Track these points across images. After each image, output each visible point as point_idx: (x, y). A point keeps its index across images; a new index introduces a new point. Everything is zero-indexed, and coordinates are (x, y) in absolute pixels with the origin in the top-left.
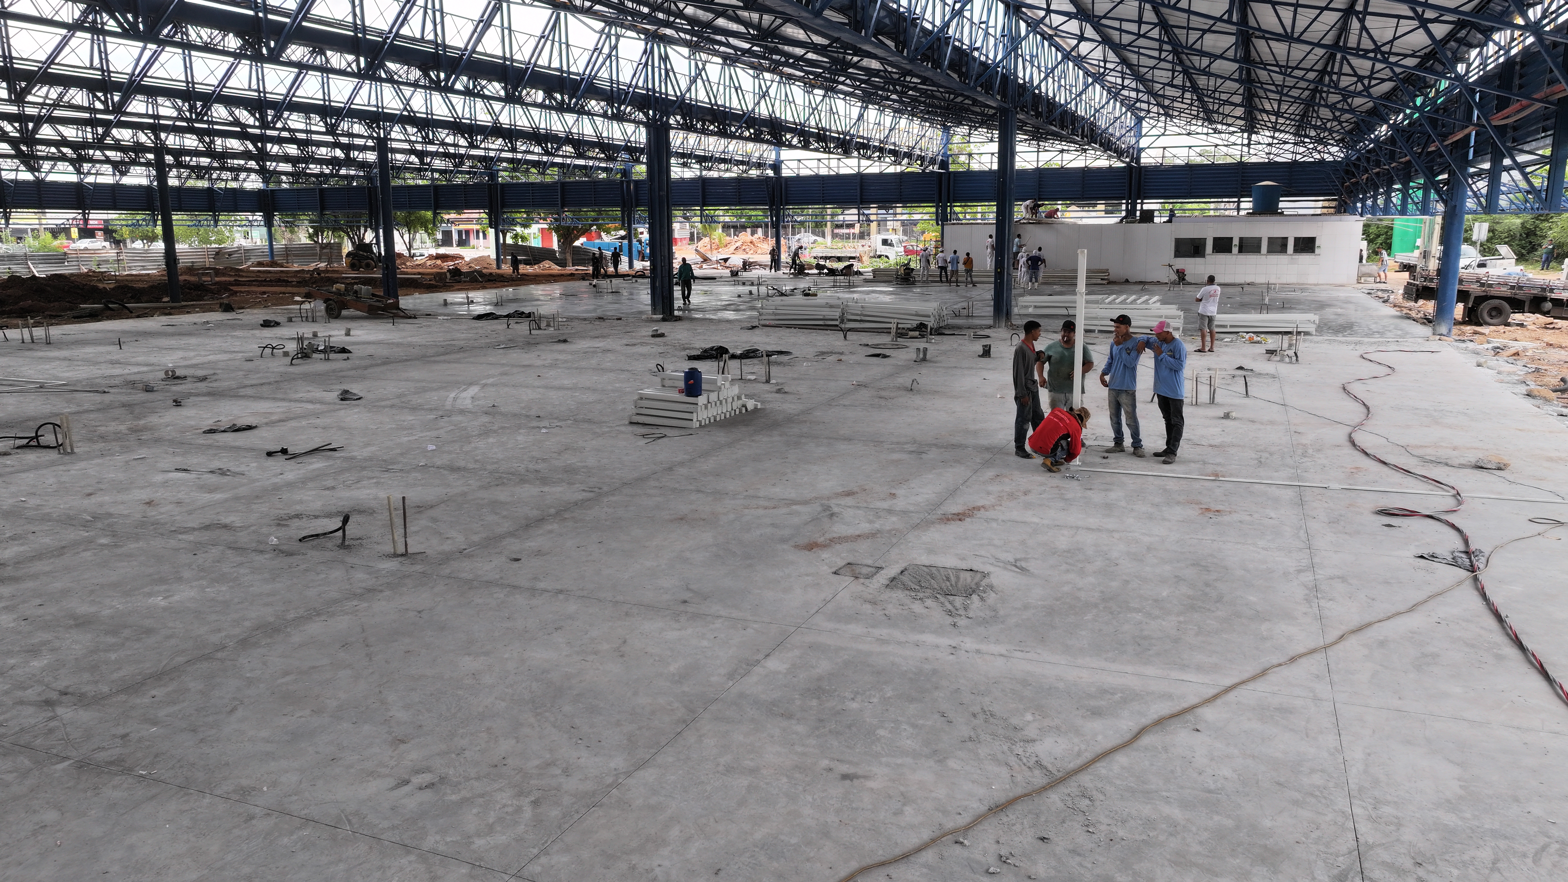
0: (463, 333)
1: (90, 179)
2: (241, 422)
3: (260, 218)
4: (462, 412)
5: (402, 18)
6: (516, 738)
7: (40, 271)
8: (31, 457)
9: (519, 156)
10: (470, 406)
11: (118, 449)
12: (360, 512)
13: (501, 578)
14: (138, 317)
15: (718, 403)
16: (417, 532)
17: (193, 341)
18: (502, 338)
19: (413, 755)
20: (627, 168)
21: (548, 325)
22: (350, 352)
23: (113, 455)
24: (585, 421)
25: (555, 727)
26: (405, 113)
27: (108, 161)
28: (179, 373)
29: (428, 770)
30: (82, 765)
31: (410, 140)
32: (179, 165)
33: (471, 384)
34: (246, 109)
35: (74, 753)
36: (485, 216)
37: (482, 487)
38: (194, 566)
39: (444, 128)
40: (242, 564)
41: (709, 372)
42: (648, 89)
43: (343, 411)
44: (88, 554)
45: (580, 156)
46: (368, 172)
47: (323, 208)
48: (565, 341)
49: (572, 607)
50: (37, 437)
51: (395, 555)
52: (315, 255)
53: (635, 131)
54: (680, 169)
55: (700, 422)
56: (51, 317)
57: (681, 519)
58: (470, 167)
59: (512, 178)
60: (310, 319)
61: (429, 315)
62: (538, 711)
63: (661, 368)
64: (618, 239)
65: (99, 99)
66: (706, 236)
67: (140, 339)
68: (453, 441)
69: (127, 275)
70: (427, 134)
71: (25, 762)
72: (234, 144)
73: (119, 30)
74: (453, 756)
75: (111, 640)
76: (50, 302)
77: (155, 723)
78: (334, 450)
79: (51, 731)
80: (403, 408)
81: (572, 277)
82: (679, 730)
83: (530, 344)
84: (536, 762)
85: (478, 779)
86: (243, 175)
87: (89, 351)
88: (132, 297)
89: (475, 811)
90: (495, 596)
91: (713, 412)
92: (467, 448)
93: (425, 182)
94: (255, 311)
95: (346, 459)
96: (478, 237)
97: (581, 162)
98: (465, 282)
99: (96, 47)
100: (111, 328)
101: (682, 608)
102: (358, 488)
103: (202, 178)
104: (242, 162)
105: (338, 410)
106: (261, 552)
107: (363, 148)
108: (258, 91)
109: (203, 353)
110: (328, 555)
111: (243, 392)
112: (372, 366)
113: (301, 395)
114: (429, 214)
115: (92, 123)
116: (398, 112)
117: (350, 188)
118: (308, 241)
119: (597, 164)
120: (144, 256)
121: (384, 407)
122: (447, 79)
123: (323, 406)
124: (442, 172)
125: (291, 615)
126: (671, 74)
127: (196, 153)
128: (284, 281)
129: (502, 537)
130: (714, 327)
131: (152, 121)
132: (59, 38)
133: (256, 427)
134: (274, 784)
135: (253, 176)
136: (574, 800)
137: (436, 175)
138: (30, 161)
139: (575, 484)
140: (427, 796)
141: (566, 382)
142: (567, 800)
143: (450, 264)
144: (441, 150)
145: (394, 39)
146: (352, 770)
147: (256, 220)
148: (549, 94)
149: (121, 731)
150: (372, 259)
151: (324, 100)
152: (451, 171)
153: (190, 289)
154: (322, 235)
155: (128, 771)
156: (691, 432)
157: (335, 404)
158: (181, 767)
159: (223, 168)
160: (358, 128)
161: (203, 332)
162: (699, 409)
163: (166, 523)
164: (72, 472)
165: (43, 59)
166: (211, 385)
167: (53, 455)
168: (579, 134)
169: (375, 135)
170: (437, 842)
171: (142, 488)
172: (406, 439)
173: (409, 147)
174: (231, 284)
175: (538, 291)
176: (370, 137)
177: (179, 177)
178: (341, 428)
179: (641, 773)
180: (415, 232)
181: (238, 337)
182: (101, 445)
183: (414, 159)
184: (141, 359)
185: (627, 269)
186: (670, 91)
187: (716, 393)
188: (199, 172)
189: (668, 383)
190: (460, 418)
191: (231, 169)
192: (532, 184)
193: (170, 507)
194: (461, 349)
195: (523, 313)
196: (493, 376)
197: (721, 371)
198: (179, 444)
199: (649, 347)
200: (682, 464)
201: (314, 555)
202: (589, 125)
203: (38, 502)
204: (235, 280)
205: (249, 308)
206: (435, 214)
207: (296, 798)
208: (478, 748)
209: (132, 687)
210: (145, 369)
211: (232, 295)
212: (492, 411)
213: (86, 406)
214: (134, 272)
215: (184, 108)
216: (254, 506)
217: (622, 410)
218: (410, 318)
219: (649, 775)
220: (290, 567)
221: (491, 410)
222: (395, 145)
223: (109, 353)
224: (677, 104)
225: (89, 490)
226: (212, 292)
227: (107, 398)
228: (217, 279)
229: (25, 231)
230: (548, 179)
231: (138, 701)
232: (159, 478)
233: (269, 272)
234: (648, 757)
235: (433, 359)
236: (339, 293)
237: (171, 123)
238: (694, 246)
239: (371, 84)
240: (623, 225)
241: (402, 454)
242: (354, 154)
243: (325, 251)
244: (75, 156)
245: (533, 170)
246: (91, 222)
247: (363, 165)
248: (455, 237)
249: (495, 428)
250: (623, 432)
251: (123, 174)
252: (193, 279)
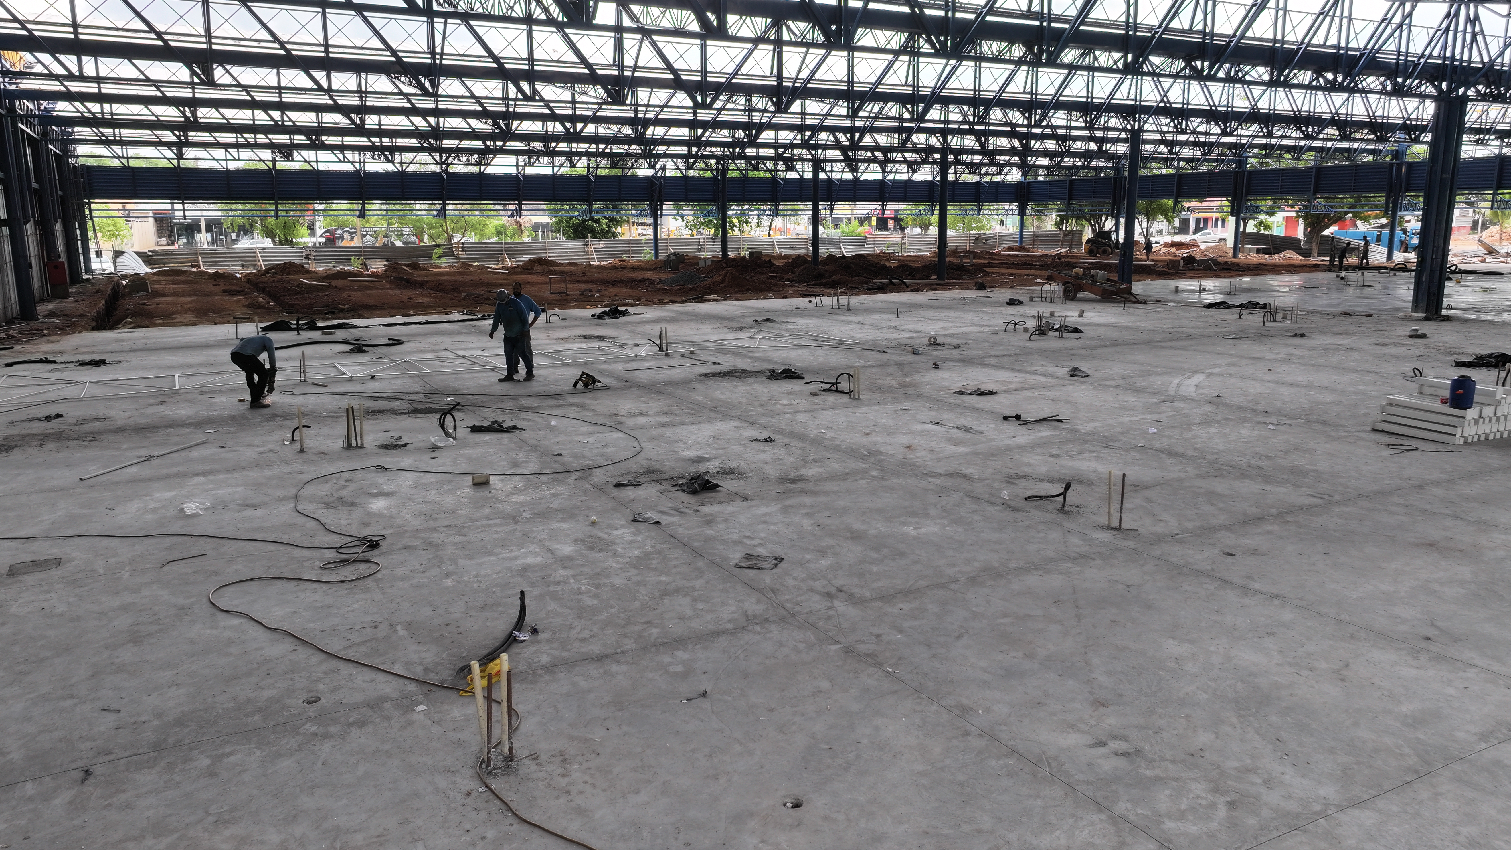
0: (1192, 320)
1: (891, 177)
2: (985, 387)
3: (1015, 208)
4: (1185, 399)
5: (1174, 11)
6: (1216, 733)
7: (848, 251)
8: (831, 398)
9: (1274, 141)
10: (1194, 394)
11: (889, 399)
12: (1080, 482)
13: (1213, 570)
14: (912, 291)
15: (1494, 419)
16: (1131, 509)
17: (952, 314)
18: (1233, 328)
19: (1111, 721)
20: (1400, 150)
21: (1285, 318)
22: (1082, 332)
23: (886, 404)
24: (1318, 422)
25: (1258, 734)
26: (1162, 105)
27: (905, 161)
28: (939, 340)
29: (1124, 738)
30: (848, 651)
31: (1162, 131)
32: (957, 162)
33: (1196, 372)
34: (1019, 110)
35: (843, 640)
36: (1227, 203)
37: (1200, 476)
38: (938, 506)
39: (1197, 117)
40: (976, 511)
41: (1483, 382)
42: (1445, 58)
43: (1071, 387)
44: (864, 482)
45: (1344, 138)
46: (1117, 163)
47: (1070, 198)
48: (1302, 335)
49: (1288, 615)
50: (836, 383)
51: (1109, 528)
52: (1058, 241)
53: (1418, 108)
54: (1471, 147)
55: (1466, 438)
56: (852, 288)
57: (1431, 545)
58: (1219, 155)
59: (1262, 164)
60: (1049, 300)
61: (1160, 301)
62: (1242, 712)
63: (1418, 373)
64: (1378, 227)
65: (907, 110)
66: (1494, 224)
67: (912, 309)
68: (1175, 427)
69: (907, 256)
70: (1181, 124)
71: (811, 636)
72: (1003, 142)
73: (933, 51)
74: (1150, 732)
75: (874, 555)
76: (852, 276)
77: (901, 632)
78: (1061, 421)
79: (829, 618)
80: (1127, 389)
81: (1316, 268)
82: (1408, 780)
83: (1262, 336)
84: (1236, 764)
85: (1173, 762)
86: (1006, 170)
87: (876, 317)
88: (909, 275)
89: (1167, 792)
90: (1205, 586)
91: (1484, 428)
92: (1188, 435)
93: (1170, 171)
94: (1003, 290)
95: (1071, 431)
96: (1216, 226)
97: (1345, 145)
98: (1198, 270)
99: (911, 67)
100: (892, 300)
101: (1424, 644)
102: (1079, 460)
103: (974, 173)
104: (1007, 158)
105: (1067, 385)
106: (992, 503)
107: (1117, 140)
108: (1031, 93)
109: (958, 325)
110: (1049, 516)
111: (988, 361)
112: (1101, 347)
113: (1036, 368)
114: (1170, 203)
115: (899, 130)
116: (1155, 104)
117: (1097, 180)
118: (1054, 229)
119: (1363, 146)
120: (919, 241)
121: (1109, 386)
122: (1211, 67)
123: (1054, 380)
124: (1188, 161)
125: (1013, 565)
126: (1479, 38)
127: (973, 152)
128: (1029, 264)
129: (1216, 529)
130: (1495, 331)
131: (942, 126)
132: (887, 63)
133: (996, 393)
134: (988, 710)
135: (1015, 170)
136: (1274, 815)
137: (1182, 164)
138: (852, 163)
139: (1302, 487)
140: (1121, 763)
141: (1301, 379)
142: (1265, 812)
143: (1184, 252)
144: (1192, 139)
145: (1163, 33)
146: (1055, 718)
147: (1012, 210)
148: (1319, 73)
149: (876, 631)
150: (1109, 246)
151: (1087, 97)
152: (1198, 160)
153: (953, 269)
154: (1067, 223)
155: (879, 665)
156: (1450, 448)
157: (1065, 379)
158: (917, 673)
159: (990, 164)
160: (1113, 122)
161: (960, 306)
162: (1467, 423)
163: (919, 467)
164: (857, 414)
165: (874, 81)
166: (962, 352)
167: (845, 399)
168: (1347, 114)
169: (1129, 127)
170: (1127, 809)
171: (905, 434)
172: (1128, 419)
173: (1160, 138)
174: (985, 266)
175: (1275, 281)
176: (1125, 129)
177: (956, 173)
178: (1068, 402)
179: (1356, 812)
180: (1153, 220)
181: (987, 313)
182: (877, 395)
183: (1163, 149)
184: (911, 327)
185: (1384, 260)
186: (1475, 57)
187: (1492, 408)
188: (974, 167)
189: (1427, 390)
190: (1181, 404)
191: (998, 165)
192: (1283, 170)
193: (924, 453)
194: (1189, 337)
195: (1258, 303)
196: (1220, 366)
197: (1500, 382)
198: (935, 401)
199: (1404, 349)
200: (1437, 483)
201: (1036, 514)
202: (1361, 105)
203: (833, 435)
204: (989, 263)
205: (998, 287)
206: (1176, 203)
207: (1005, 728)
208: (1176, 732)
209: (886, 597)
210: (914, 335)
211: (985, 275)
212: (1216, 401)
213: (871, 362)
214: (912, 254)
215: (969, 113)
216: (989, 463)
217: (1364, 415)
218: (1141, 303)
219: (1366, 817)
220: (1015, 521)
221: (1215, 399)
222: (1146, 136)
223: (889, 320)
224: (1484, 70)
225: (868, 430)
226: (969, 272)
227: (885, 357)
228: (974, 261)
229: (840, 220)
230: (1302, 165)
231: (890, 610)
232: (918, 427)
233: (1017, 256)
234: (1366, 797)
235: (1160, 344)
236: (1077, 277)
237: (956, 126)
238: (1476, 237)
239: (1132, 79)
240: (1386, 212)
241: (1123, 433)
242: (1107, 146)
243: (1067, 237)
244: (883, 158)
245: (1287, 156)
246: (886, 212)
247: (1113, 157)
248: (1193, 225)
249: (1218, 418)
250: (1363, 439)
251: (915, 171)
252: (955, 260)
